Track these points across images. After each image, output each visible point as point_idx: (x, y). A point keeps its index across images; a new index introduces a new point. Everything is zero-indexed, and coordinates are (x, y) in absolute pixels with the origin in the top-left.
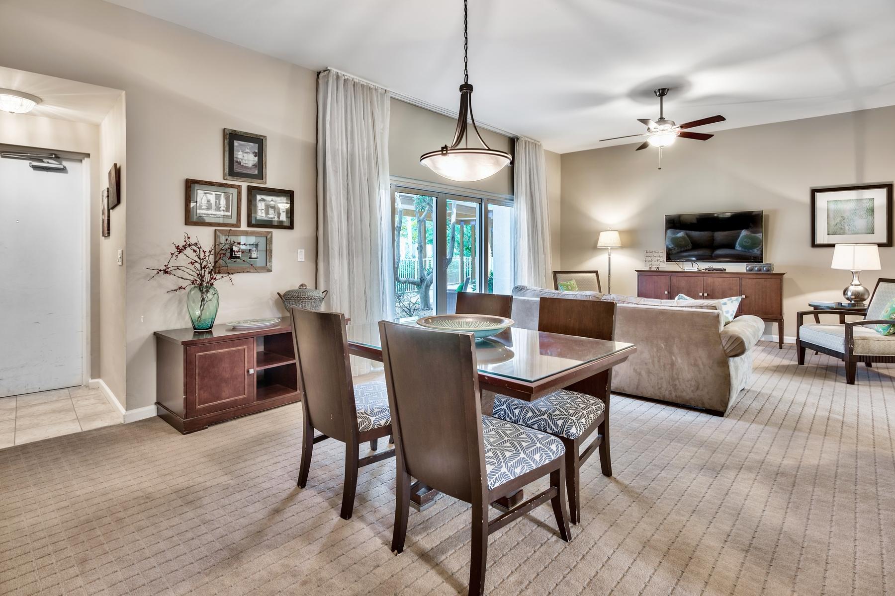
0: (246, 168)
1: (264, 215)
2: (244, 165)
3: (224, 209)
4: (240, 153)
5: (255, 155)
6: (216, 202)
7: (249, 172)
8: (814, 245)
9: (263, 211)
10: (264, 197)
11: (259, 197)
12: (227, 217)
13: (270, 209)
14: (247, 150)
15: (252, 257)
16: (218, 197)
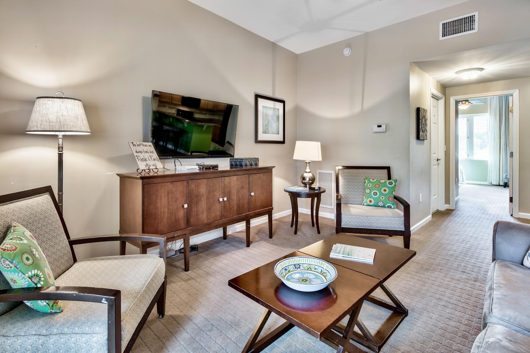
8: (257, 141)
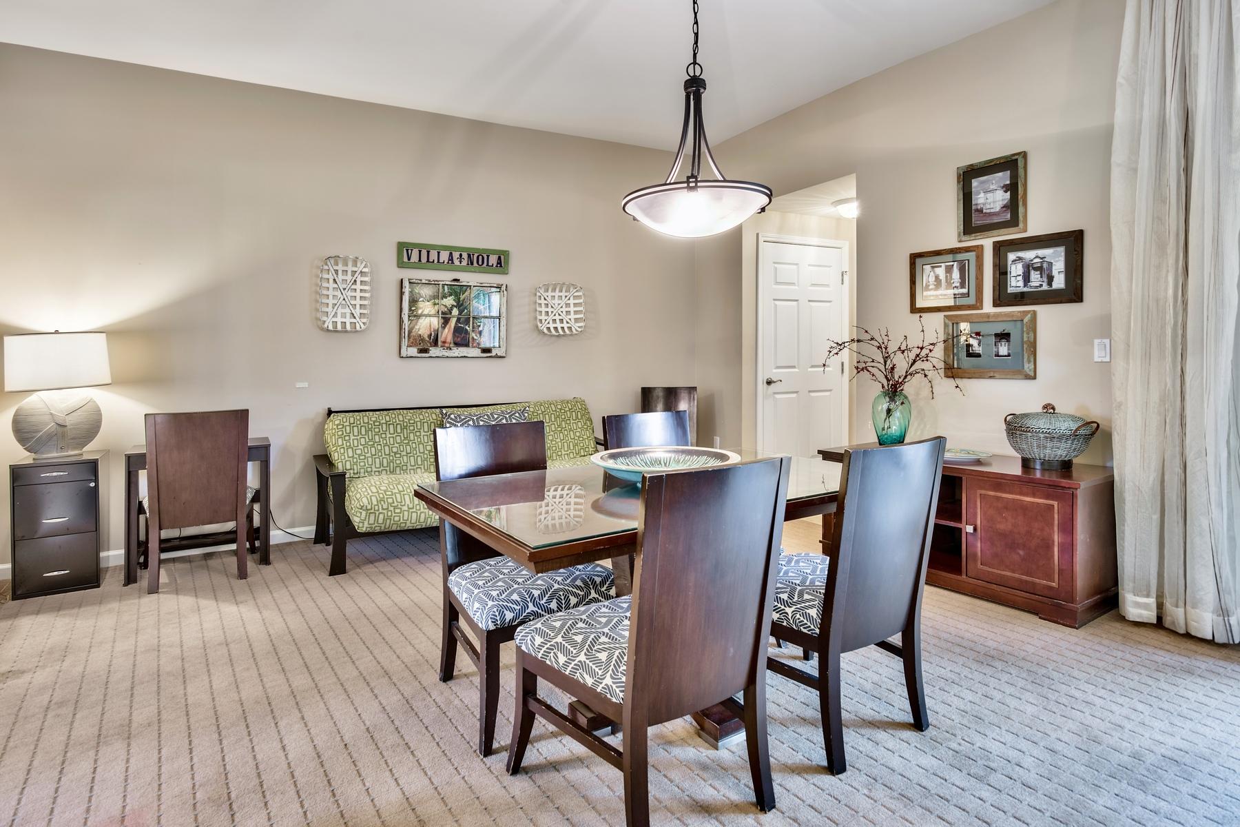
0: (991, 214)
1: (1021, 284)
2: (988, 211)
3: (958, 285)
4: (982, 195)
5: (1006, 188)
6: (946, 277)
7: (996, 220)
9: (1020, 278)
10: (1021, 254)
11: (1012, 256)
12: (963, 295)
13: (1032, 272)
14: (992, 187)
15: (1000, 354)
16: (949, 270)
